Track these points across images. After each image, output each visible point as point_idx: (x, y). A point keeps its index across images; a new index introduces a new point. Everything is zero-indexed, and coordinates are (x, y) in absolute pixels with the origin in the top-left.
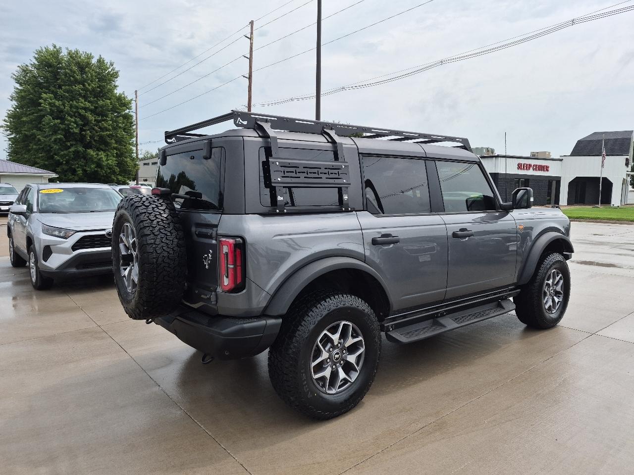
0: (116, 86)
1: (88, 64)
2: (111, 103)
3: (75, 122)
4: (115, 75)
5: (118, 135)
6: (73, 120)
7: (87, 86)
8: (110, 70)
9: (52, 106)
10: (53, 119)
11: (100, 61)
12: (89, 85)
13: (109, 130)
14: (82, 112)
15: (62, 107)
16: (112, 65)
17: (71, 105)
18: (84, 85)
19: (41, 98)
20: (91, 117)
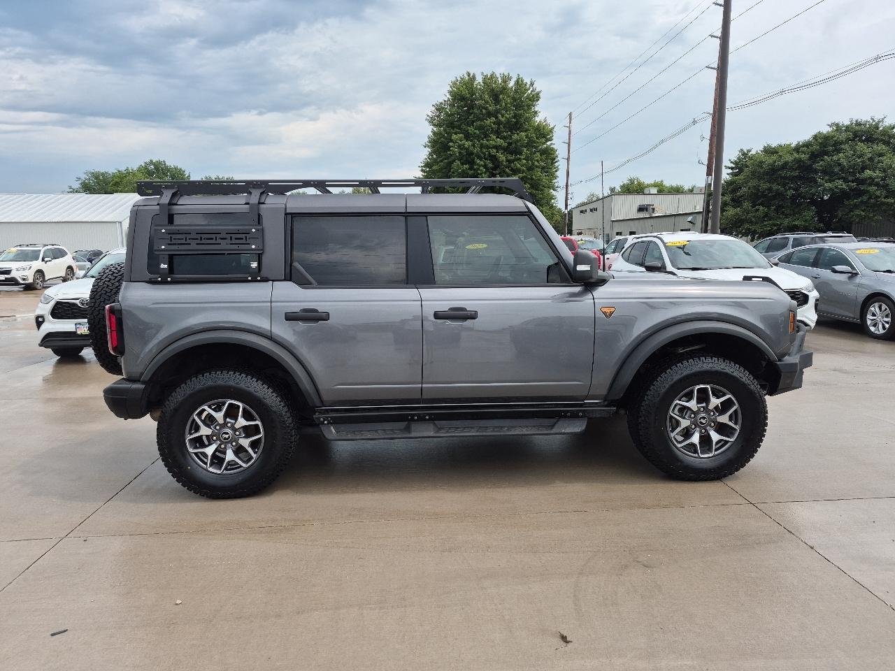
0: (536, 112)
1: (504, 89)
2: (527, 136)
3: (485, 166)
4: (536, 97)
5: (534, 177)
6: (482, 163)
7: (500, 118)
8: (529, 92)
9: (462, 149)
10: (462, 164)
11: (519, 83)
12: (503, 116)
13: (523, 172)
14: (493, 152)
15: (471, 148)
16: (532, 84)
17: (482, 144)
18: (497, 118)
19: (452, 141)
20: (502, 157)
